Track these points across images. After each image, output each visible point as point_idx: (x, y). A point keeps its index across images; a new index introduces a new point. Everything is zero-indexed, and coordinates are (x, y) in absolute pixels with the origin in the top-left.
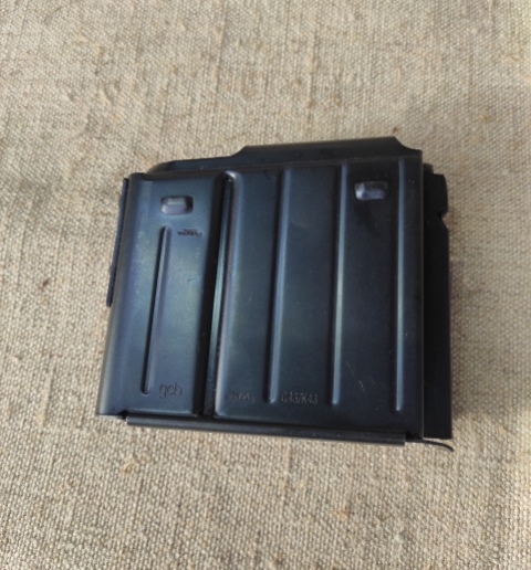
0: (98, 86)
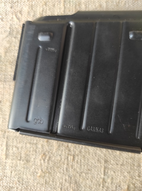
0: (12, 14)
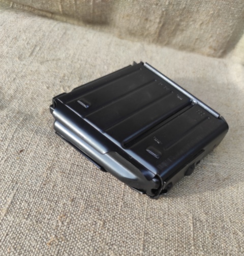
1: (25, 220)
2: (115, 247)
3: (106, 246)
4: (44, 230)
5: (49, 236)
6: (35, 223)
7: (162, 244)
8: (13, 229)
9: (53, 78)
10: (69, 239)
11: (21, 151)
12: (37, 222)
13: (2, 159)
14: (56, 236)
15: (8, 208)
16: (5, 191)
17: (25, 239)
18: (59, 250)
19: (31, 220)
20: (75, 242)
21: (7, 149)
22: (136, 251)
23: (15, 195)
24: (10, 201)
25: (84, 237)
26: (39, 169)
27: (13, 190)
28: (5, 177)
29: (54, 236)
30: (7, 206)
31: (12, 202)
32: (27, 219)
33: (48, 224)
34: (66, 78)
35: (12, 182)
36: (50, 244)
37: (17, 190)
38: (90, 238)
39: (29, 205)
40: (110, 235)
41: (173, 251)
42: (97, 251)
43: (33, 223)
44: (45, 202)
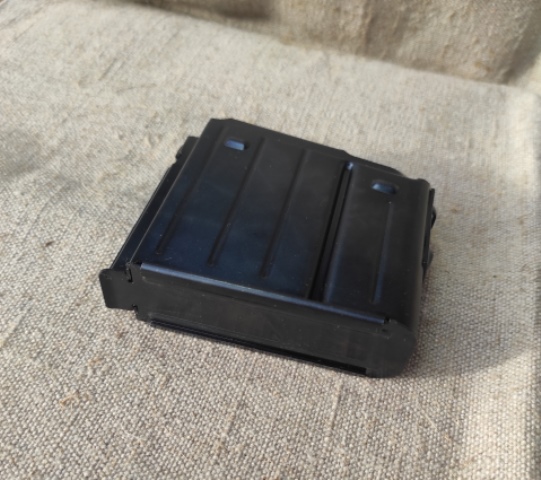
1: (31, 360)
2: (178, 422)
3: (162, 418)
4: (61, 379)
5: (66, 389)
6: (47, 368)
7: (267, 426)
8: (9, 373)
9: (134, 120)
10: (99, 399)
11: (49, 244)
12: (51, 365)
13: (14, 257)
14: (78, 392)
15: (7, 339)
16: (8, 310)
17: (26, 391)
18: (78, 415)
19: (42, 361)
20: (109, 406)
21: (25, 240)
22: (215, 433)
23: (24, 318)
24: (13, 327)
25: (126, 398)
26: (74, 276)
27: (22, 309)
28: (13, 287)
29: (74, 391)
30: (7, 335)
31: (16, 330)
32: (35, 359)
33: (69, 370)
34: (158, 120)
35: (24, 297)
36: (64, 403)
37: (29, 310)
38: (136, 401)
39: (43, 336)
40: (175, 401)
41: (284, 440)
42: (144, 424)
43: (44, 366)
44: (72, 334)
